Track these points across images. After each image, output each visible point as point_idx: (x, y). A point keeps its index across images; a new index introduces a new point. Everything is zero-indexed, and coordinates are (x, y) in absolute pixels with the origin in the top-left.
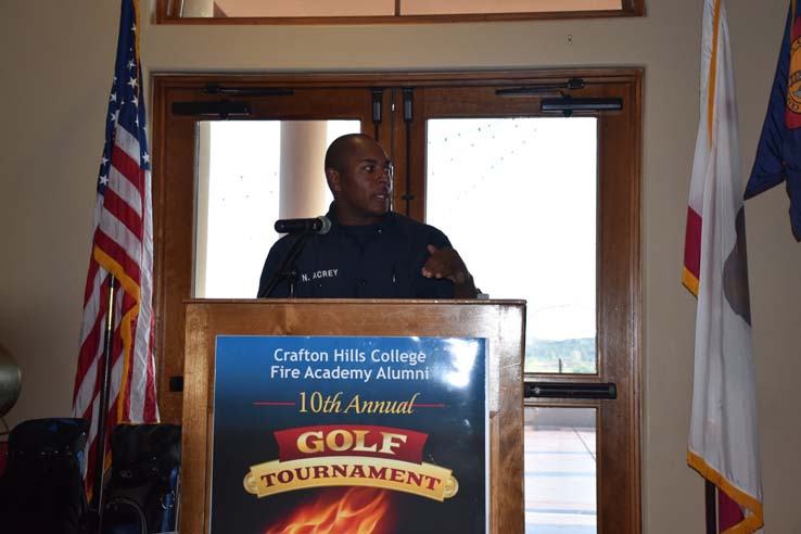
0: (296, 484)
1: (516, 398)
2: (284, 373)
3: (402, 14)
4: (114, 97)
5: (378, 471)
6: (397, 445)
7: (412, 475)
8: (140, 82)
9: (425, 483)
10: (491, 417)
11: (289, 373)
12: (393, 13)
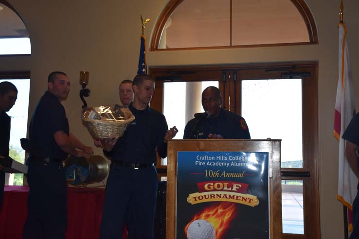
0: (204, 200)
1: (278, 172)
2: (200, 164)
3: (232, 45)
5: (232, 196)
6: (238, 188)
7: (243, 198)
8: (146, 70)
9: (248, 201)
10: (270, 179)
11: (202, 164)
12: (229, 45)
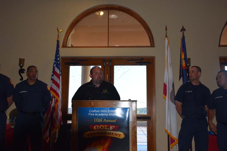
0: (93, 136)
2: (91, 114)
3: (109, 46)
4: (55, 62)
5: (109, 133)
6: (113, 128)
7: (116, 134)
8: (60, 59)
9: (118, 135)
10: (131, 123)
12: (107, 46)
